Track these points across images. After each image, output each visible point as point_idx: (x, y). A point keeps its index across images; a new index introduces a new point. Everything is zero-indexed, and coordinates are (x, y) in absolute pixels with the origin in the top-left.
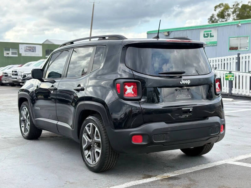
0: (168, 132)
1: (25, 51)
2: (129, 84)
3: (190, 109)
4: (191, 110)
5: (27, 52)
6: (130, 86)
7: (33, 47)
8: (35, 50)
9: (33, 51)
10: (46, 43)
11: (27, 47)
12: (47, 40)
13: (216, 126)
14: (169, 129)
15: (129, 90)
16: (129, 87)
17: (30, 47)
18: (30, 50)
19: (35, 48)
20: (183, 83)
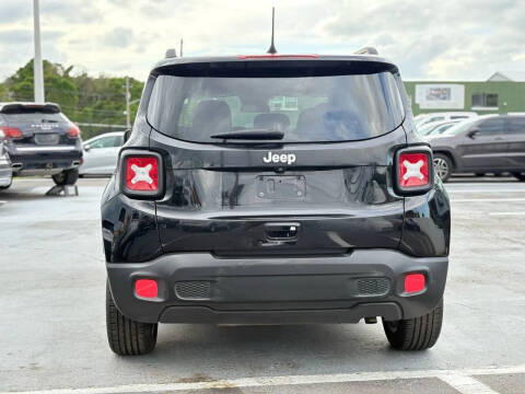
0: (218, 279)
1: (428, 98)
2: (142, 161)
3: (289, 227)
4: (293, 229)
5: (431, 99)
6: (143, 165)
7: (445, 89)
8: (449, 94)
9: (444, 98)
10: (495, 80)
11: (431, 89)
12: (496, 74)
13: (376, 275)
14: (220, 272)
15: (142, 174)
16: (142, 169)
17: (439, 90)
18: (438, 96)
19: (449, 90)
20: (272, 162)
